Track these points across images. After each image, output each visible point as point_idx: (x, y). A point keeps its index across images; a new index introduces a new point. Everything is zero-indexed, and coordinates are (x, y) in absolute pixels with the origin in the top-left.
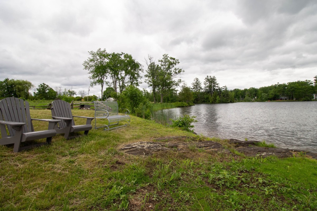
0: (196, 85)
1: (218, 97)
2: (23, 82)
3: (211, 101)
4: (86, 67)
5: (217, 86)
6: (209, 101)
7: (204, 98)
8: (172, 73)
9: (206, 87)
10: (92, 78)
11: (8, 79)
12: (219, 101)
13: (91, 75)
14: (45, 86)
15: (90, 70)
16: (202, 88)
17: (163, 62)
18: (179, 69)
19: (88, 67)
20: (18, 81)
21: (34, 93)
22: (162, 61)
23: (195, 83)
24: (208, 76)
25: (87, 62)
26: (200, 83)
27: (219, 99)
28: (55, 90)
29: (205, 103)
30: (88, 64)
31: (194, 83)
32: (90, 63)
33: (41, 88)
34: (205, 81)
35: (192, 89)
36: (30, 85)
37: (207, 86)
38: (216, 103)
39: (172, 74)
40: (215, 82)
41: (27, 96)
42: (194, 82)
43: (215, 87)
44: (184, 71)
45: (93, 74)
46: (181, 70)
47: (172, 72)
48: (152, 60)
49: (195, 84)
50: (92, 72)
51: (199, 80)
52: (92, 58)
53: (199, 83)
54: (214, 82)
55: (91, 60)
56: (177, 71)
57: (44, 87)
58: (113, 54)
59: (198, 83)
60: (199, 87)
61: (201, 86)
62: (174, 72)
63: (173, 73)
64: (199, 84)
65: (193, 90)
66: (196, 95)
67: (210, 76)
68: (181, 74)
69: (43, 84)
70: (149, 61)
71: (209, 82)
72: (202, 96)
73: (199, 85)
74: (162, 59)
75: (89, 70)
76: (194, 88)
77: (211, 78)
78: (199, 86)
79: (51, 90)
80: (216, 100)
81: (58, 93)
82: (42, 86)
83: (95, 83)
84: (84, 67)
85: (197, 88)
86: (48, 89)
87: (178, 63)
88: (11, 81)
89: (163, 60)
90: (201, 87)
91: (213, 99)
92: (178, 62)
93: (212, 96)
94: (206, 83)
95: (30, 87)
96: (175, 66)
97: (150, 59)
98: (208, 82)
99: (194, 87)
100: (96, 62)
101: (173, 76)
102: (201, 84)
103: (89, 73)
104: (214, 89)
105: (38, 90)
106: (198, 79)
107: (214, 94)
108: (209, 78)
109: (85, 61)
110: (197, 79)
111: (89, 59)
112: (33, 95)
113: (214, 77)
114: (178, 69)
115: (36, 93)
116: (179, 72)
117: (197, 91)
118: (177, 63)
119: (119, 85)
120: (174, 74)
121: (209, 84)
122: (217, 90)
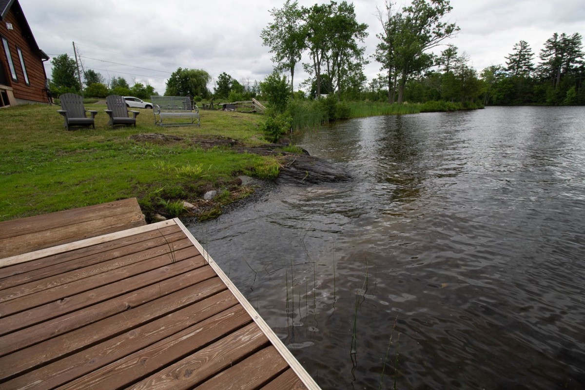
0: (518, 59)
1: (573, 88)
2: (198, 72)
3: (548, 100)
4: (266, 40)
5: (578, 59)
6: (544, 101)
7: (532, 93)
8: (430, 36)
9: (544, 64)
10: (277, 59)
11: (181, 69)
12: (572, 98)
13: (274, 54)
14: (227, 77)
15: (272, 46)
16: (534, 67)
17: (412, 12)
18: (449, 24)
19: (269, 40)
20: (193, 70)
21: (215, 89)
22: (410, 10)
23: (516, 55)
24: (556, 35)
25: (266, 32)
26: (530, 53)
27: (574, 95)
28: (241, 84)
29: (532, 104)
30: (269, 35)
31: (513, 55)
32: (272, 32)
33: (222, 80)
34: (545, 49)
35: (506, 70)
36: (207, 76)
37: (548, 61)
38: (563, 105)
39: (430, 39)
40: (576, 49)
41: (206, 94)
42: (515, 52)
43: (571, 64)
44: (458, 29)
45: (277, 53)
46: (453, 26)
47: (431, 33)
48: (392, 9)
49: (514, 57)
50: (275, 48)
51: (528, 48)
52: (274, 22)
53: (528, 55)
54: (572, 48)
55: (273, 27)
56: (443, 31)
57: (225, 79)
58: (315, 7)
59: (524, 55)
60: (525, 65)
61: (532, 62)
62: (434, 32)
63: (433, 35)
64: (526, 56)
65: (507, 72)
66: (511, 86)
67: (564, 35)
68: (452, 36)
69: (224, 73)
70: (386, 11)
71: (557, 50)
72: (528, 86)
73: (525, 60)
74: (410, 5)
75: (270, 46)
76: (510, 68)
77: (565, 40)
78: (525, 63)
79: (236, 82)
80: (565, 96)
81: (246, 88)
82: (222, 77)
83: (281, 69)
84: (263, 41)
85: (519, 67)
86: (231, 83)
87: (450, 9)
88: (184, 71)
89: (414, 6)
90: (532, 65)
91: (557, 94)
92: (448, 6)
93: (555, 87)
94: (548, 53)
95: (208, 80)
96: (439, 17)
97: (389, 7)
98: (553, 51)
99: (510, 66)
100: (280, 29)
101: (434, 42)
102: (532, 57)
103: (271, 52)
104: (567, 69)
105: (218, 84)
106: (526, 43)
107: (562, 83)
108: (558, 40)
109: (263, 30)
110: (524, 45)
111: (269, 26)
112: (213, 92)
113: (577, 34)
114: (445, 24)
115: (217, 89)
116: (449, 31)
117: (517, 74)
118: (446, 11)
119: (327, 69)
120: (435, 38)
121: (554, 56)
122: (576, 69)
